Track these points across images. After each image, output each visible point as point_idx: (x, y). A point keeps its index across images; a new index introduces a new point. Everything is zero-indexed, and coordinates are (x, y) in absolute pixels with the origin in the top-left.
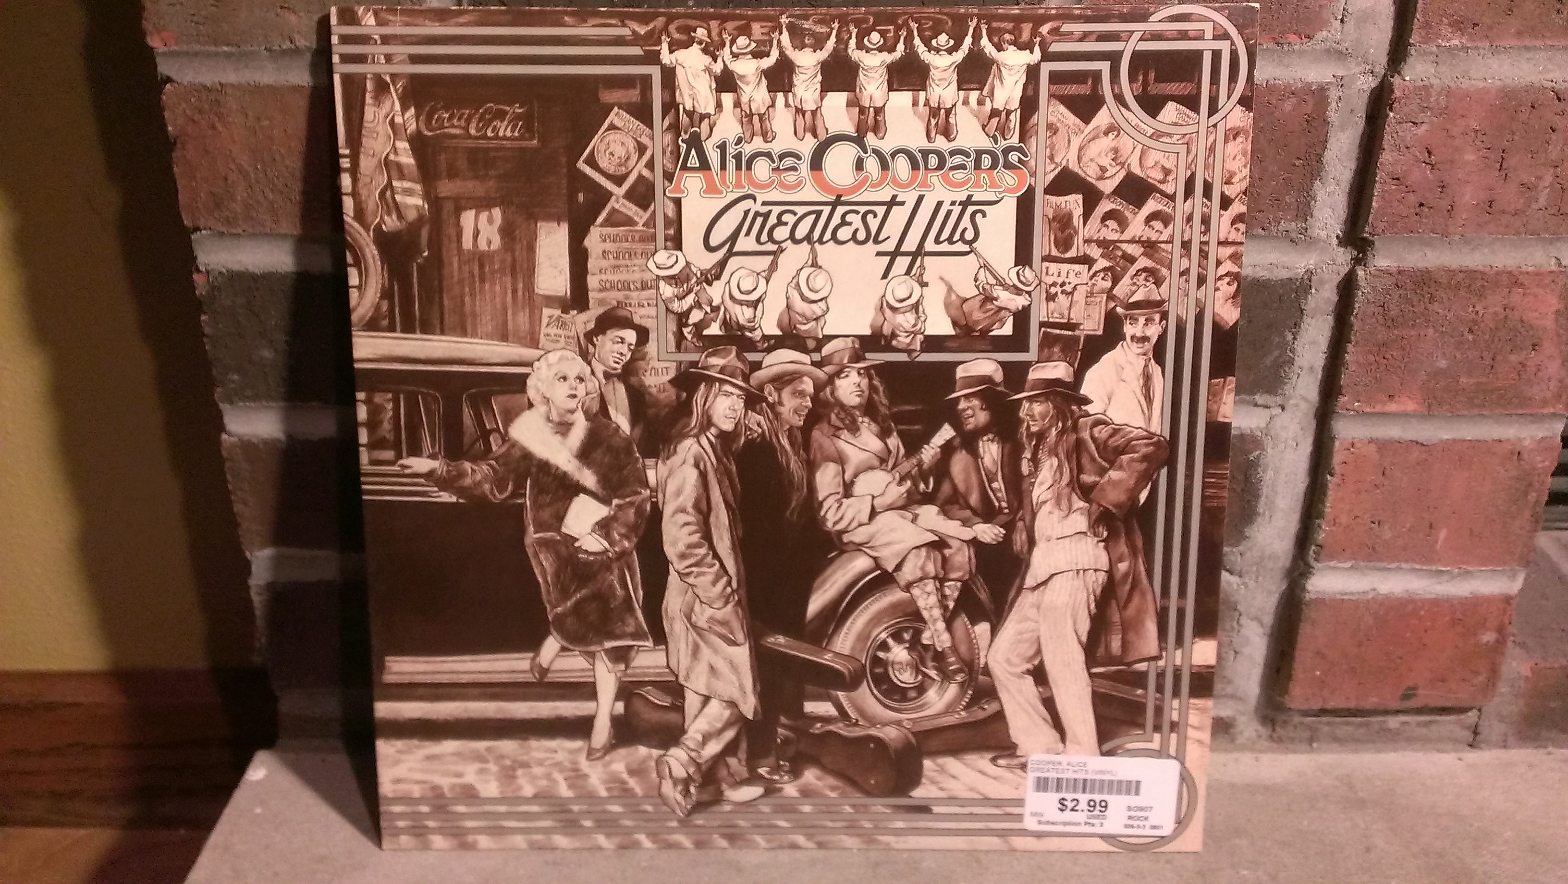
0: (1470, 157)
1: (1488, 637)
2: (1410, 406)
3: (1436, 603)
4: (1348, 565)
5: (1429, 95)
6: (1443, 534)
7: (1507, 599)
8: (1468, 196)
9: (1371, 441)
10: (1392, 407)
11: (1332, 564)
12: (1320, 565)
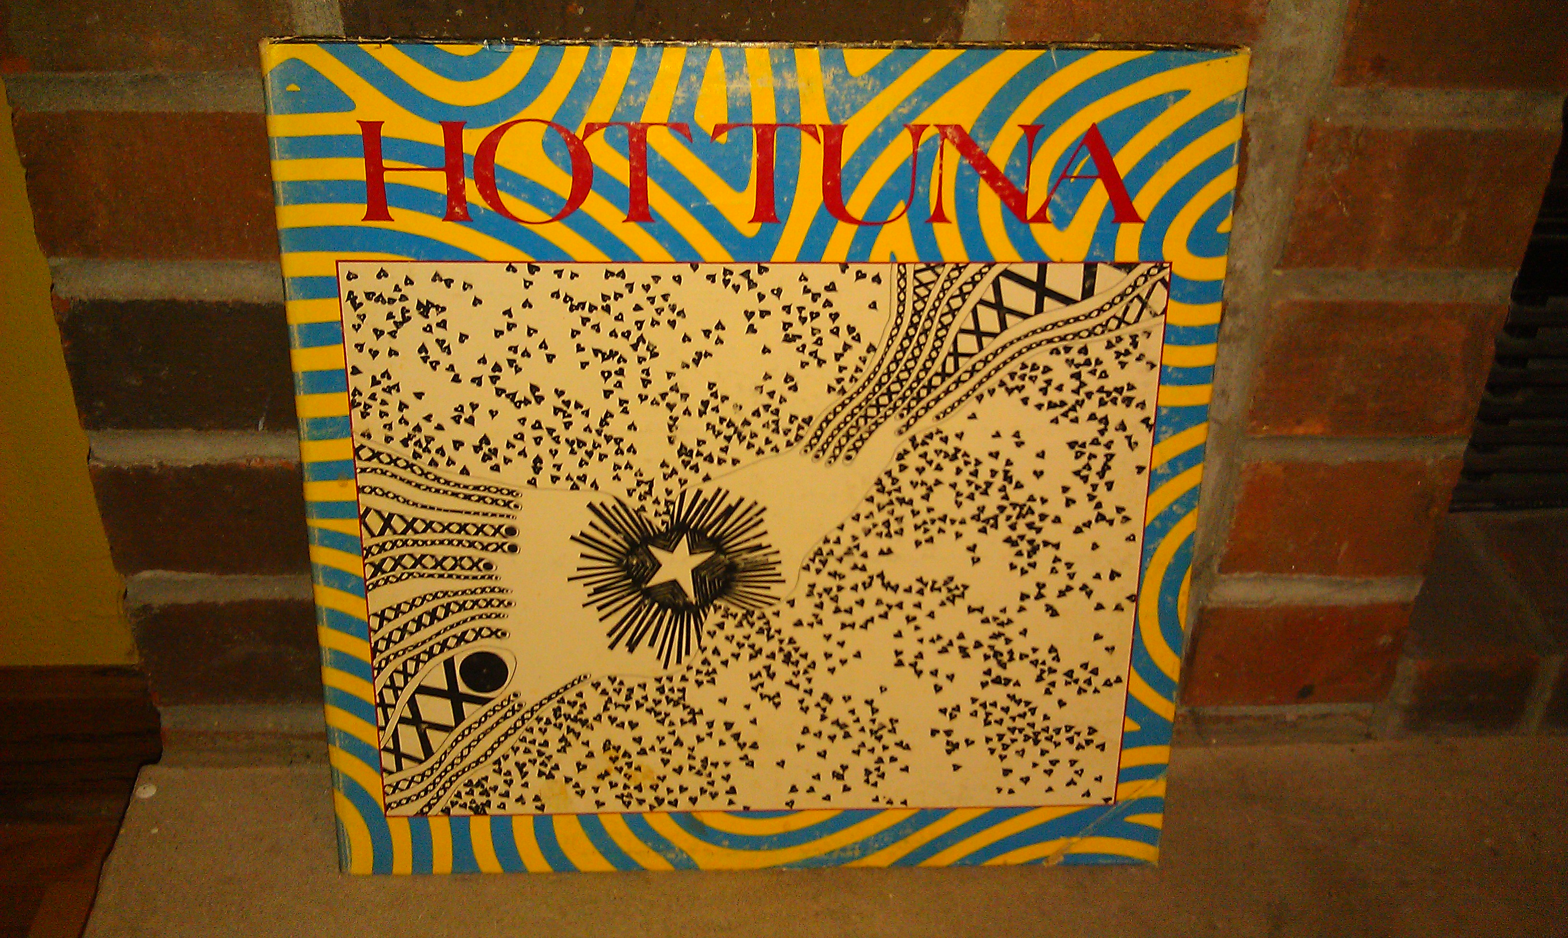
0: (1387, 196)
1: (1385, 640)
2: (1318, 429)
3: (1334, 612)
4: (1252, 575)
5: (1348, 136)
6: (1345, 547)
7: (1404, 606)
8: (1383, 234)
9: (1277, 463)
10: (1300, 430)
11: (1236, 575)
12: (1224, 576)
